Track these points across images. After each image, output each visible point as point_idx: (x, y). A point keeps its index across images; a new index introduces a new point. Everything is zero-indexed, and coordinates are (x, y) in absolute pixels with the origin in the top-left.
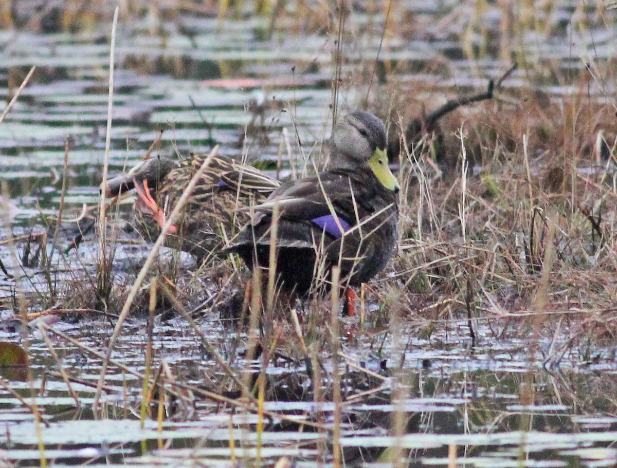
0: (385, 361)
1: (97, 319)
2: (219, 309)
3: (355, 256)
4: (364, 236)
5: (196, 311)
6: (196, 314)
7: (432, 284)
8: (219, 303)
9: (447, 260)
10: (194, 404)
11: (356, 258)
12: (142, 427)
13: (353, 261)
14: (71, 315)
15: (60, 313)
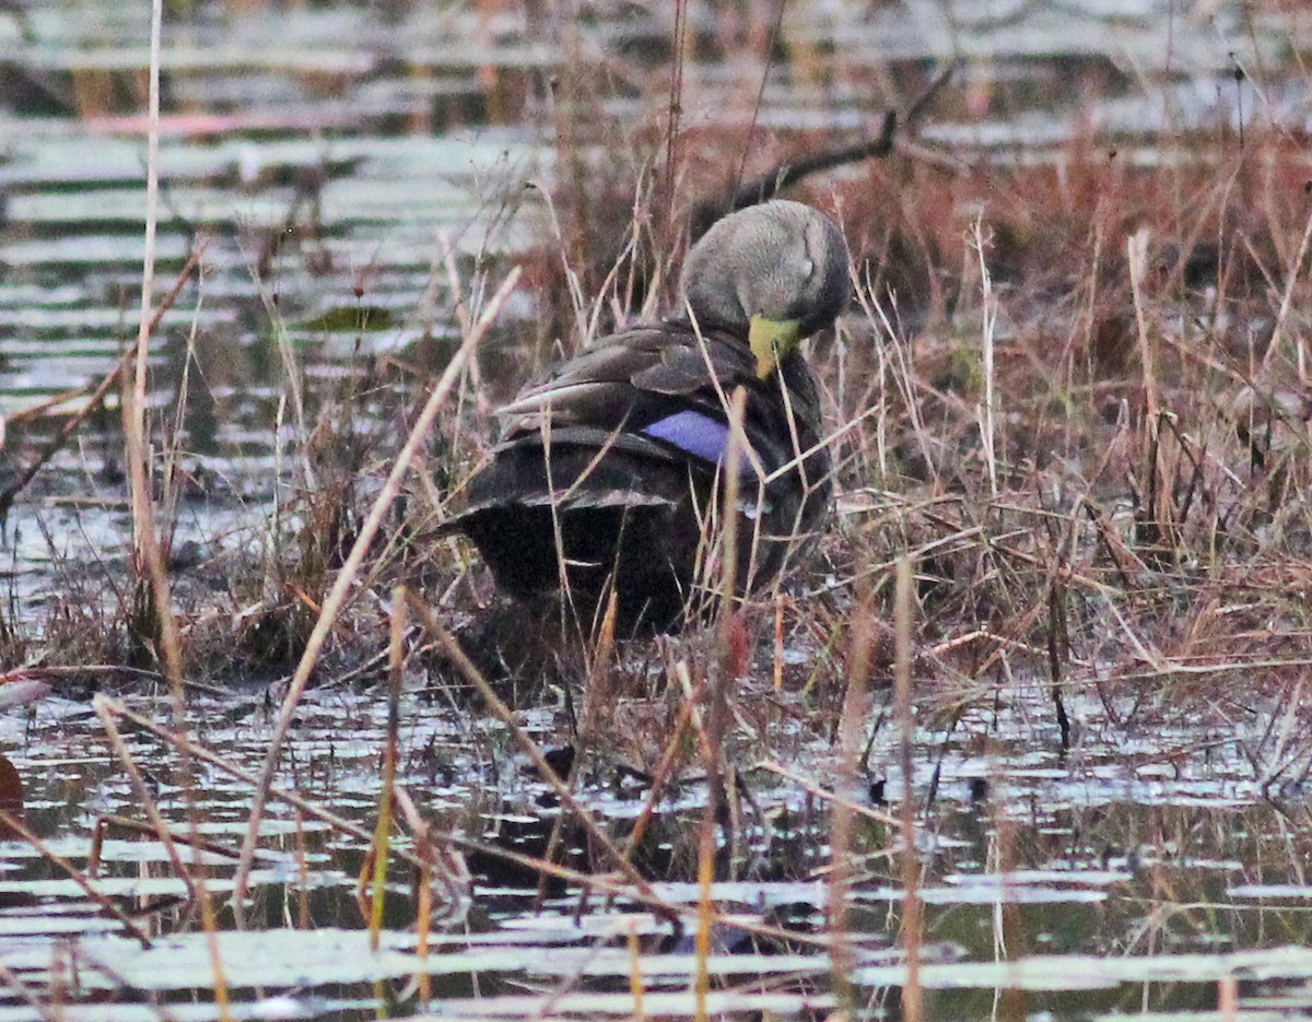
0: (882, 783)
1: (133, 690)
2: (425, 663)
3: (789, 534)
4: (810, 485)
5: (370, 669)
6: (370, 675)
7: (921, 597)
8: (423, 649)
9: (962, 538)
10: (472, 890)
11: (794, 536)
12: (375, 945)
13: (786, 544)
14: (76, 679)
15: (49, 677)
